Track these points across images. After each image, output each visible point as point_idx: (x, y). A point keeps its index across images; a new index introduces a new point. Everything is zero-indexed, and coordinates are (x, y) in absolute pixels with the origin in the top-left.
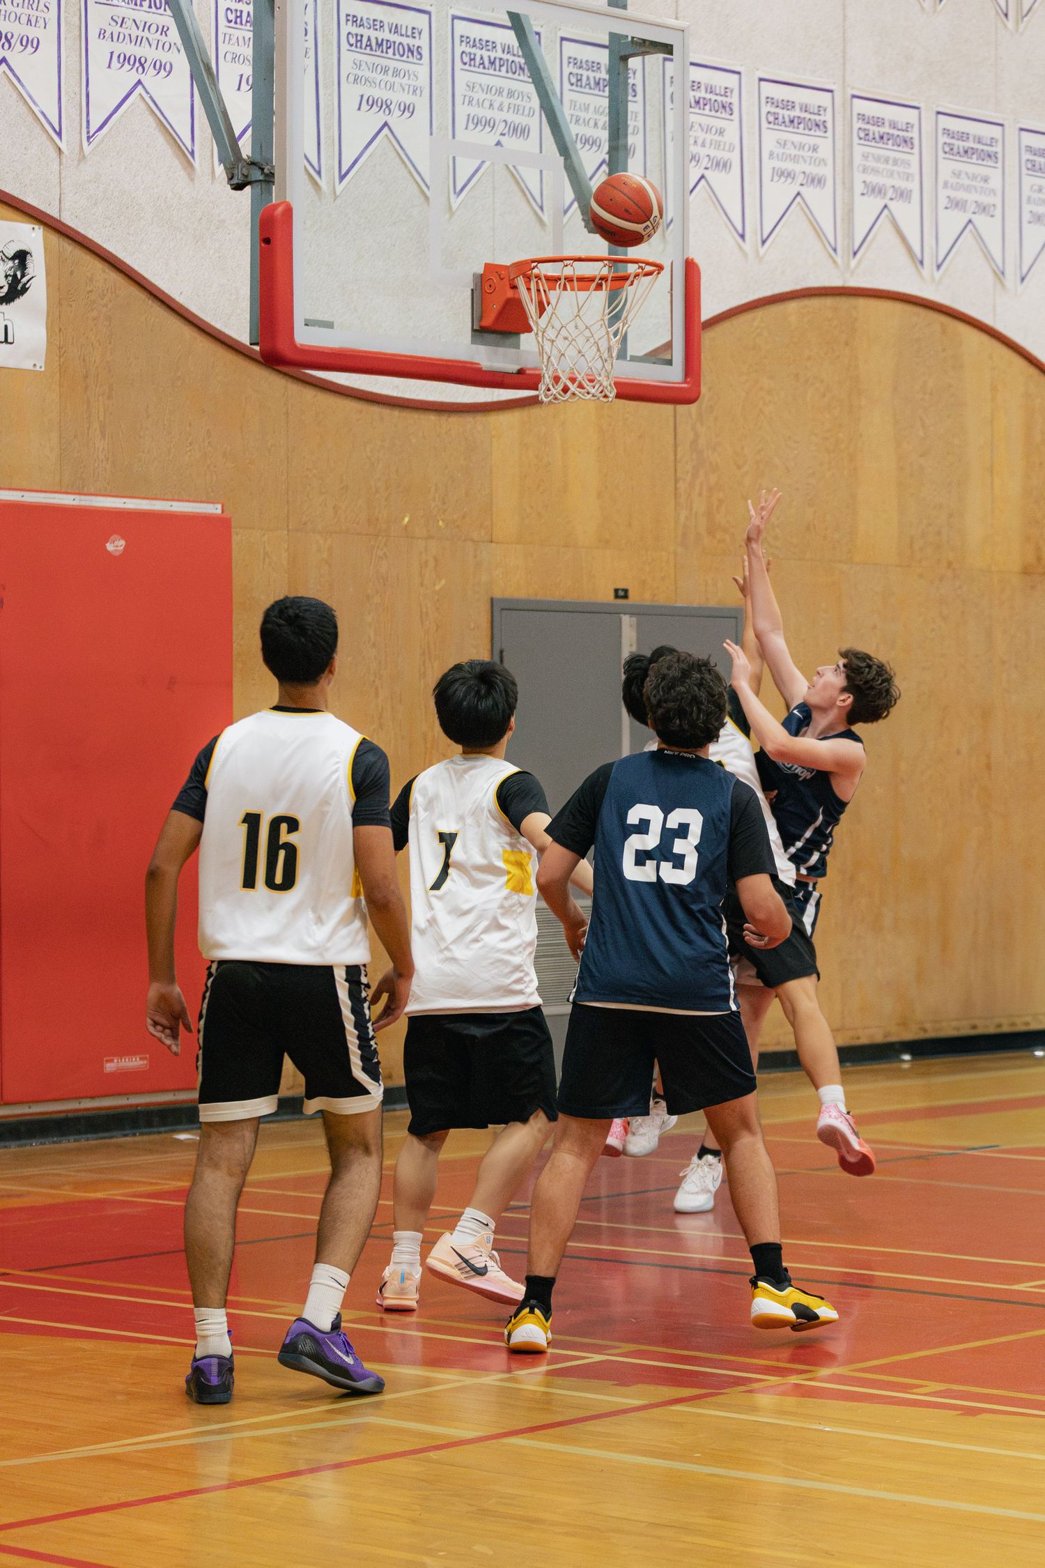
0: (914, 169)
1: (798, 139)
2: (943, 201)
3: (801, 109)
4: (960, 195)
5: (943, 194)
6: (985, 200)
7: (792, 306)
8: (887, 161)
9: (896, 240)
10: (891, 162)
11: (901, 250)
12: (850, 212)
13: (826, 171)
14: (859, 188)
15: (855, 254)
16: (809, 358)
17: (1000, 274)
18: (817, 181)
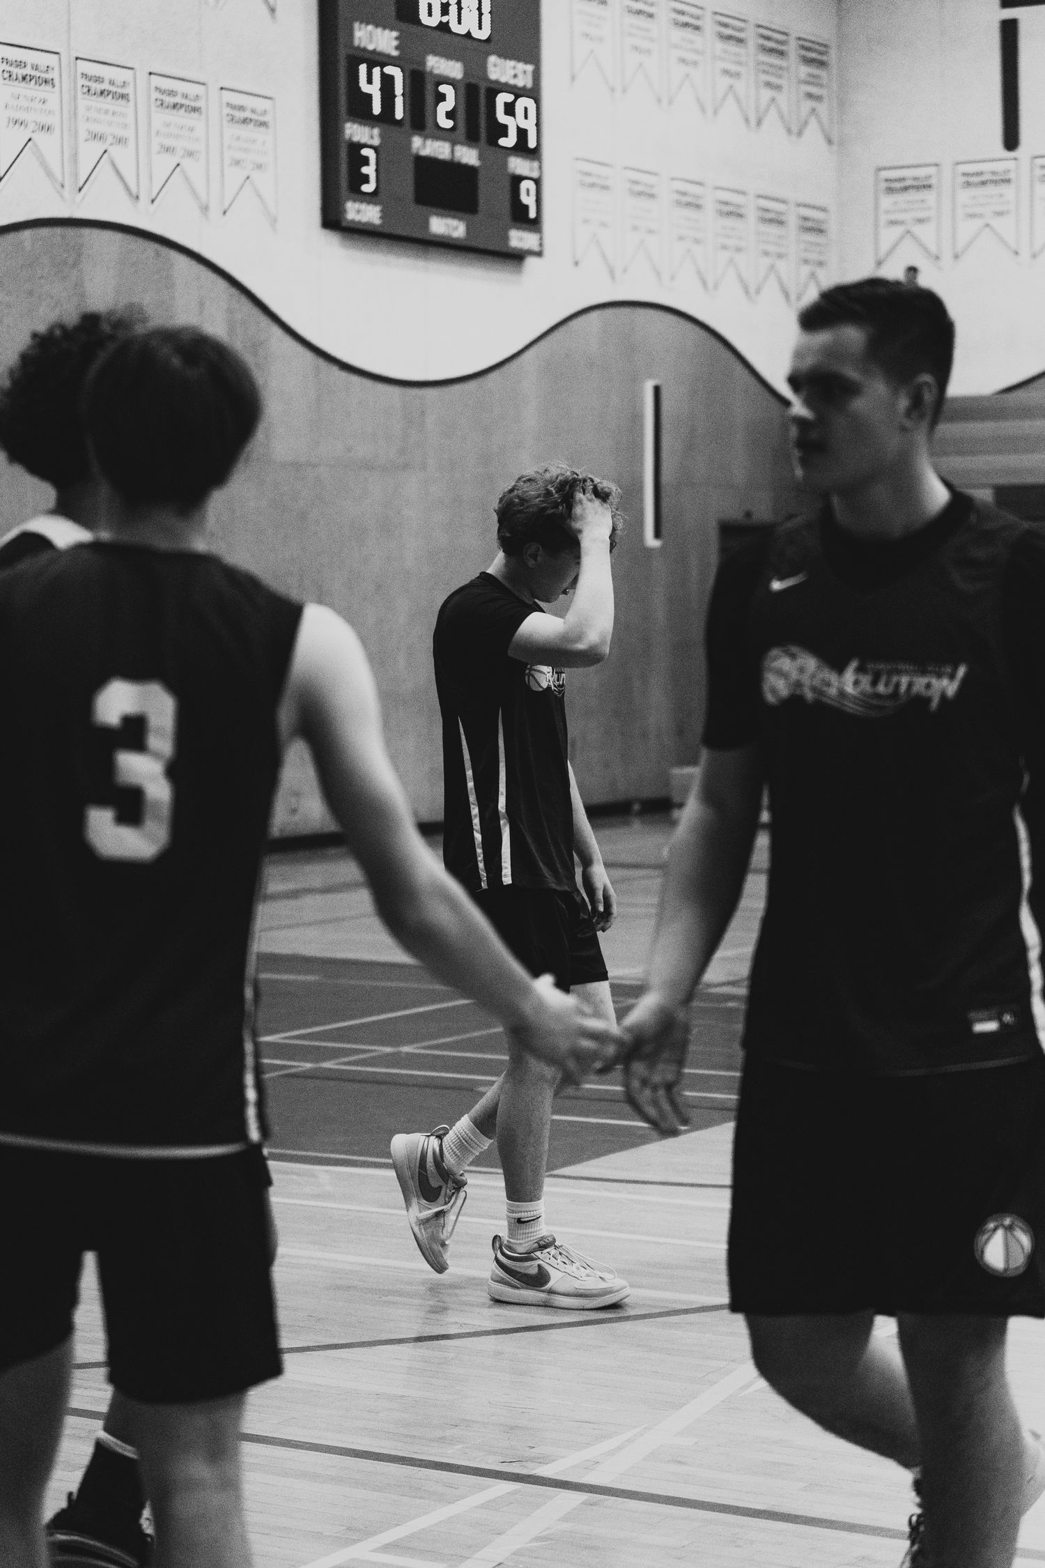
0: (130, 120)
1: (30, 93)
2: (155, 147)
3: (33, 68)
4: (169, 142)
5: (156, 142)
6: (191, 146)
7: (27, 234)
8: (107, 112)
9: (115, 179)
10: (111, 113)
11: (121, 187)
12: (75, 158)
13: (53, 120)
14: (83, 135)
15: (80, 190)
16: (42, 277)
17: (205, 209)
18: (46, 128)
